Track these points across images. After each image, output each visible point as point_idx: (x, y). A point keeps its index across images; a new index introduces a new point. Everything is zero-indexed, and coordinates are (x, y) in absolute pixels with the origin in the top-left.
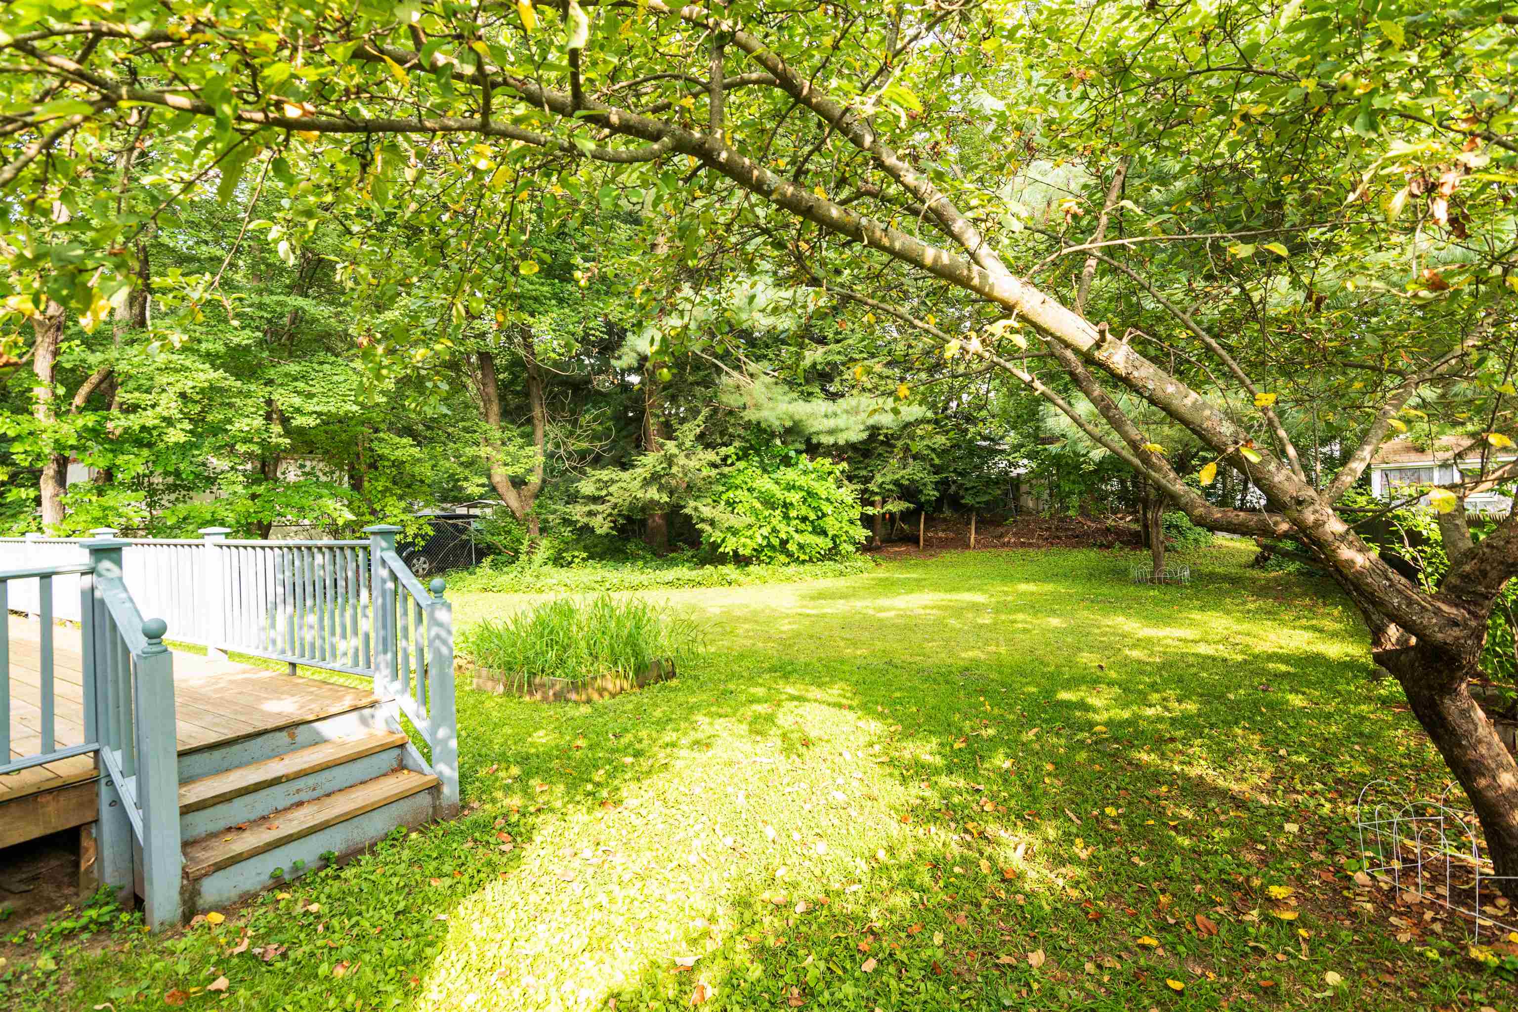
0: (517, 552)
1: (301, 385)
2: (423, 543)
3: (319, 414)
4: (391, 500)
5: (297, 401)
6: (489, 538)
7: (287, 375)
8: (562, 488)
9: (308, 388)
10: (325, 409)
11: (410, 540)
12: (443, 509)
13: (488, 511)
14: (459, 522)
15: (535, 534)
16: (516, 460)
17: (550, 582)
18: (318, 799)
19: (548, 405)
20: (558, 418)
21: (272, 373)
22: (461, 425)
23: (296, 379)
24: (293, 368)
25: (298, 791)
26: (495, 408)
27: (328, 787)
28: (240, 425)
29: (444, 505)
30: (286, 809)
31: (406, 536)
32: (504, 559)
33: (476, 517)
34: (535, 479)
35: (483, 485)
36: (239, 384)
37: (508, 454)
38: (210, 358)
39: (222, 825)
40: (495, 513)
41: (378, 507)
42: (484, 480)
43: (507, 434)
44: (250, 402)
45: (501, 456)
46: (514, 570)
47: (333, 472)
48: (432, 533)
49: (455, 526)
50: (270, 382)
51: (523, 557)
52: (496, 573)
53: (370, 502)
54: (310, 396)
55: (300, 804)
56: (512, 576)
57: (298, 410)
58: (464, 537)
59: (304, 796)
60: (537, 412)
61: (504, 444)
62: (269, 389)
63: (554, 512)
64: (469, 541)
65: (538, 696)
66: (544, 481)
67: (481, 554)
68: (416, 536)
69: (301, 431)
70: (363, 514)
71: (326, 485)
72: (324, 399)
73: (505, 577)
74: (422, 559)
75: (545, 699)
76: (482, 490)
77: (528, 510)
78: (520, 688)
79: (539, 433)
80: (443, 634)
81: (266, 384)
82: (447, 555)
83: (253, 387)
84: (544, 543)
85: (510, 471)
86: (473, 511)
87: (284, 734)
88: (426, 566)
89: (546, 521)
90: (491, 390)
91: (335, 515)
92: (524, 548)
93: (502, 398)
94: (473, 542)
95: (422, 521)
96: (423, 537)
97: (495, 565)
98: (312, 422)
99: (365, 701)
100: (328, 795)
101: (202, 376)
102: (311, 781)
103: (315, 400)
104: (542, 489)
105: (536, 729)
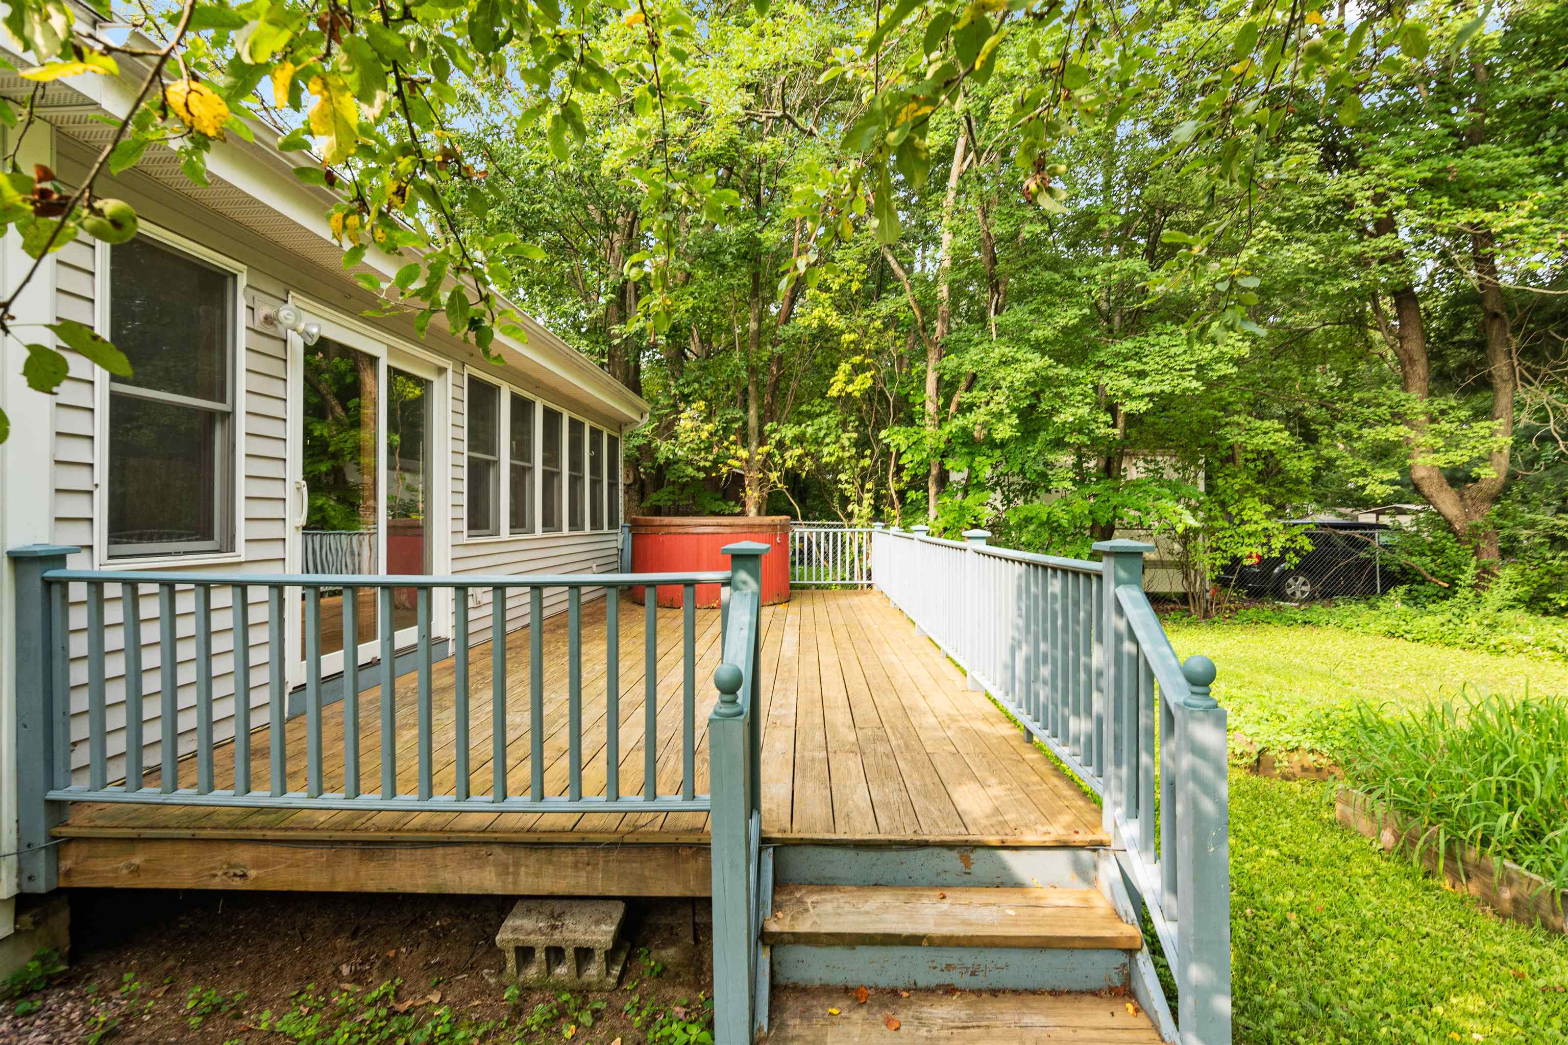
0: (1453, 582)
1: (1132, 364)
2: (1296, 560)
3: (1151, 395)
4: (1251, 502)
5: (1126, 383)
6: (1403, 559)
7: (1118, 354)
8: (1552, 488)
9: (1140, 367)
10: (1158, 389)
11: (1276, 554)
12: (1341, 515)
13: (1405, 521)
14: (1356, 534)
15: (1490, 556)
16: (1452, 442)
17: (1518, 637)
18: (978, 992)
19: (1522, 354)
20: (1544, 370)
21: (1102, 356)
22: (1356, 396)
23: (1126, 360)
24: (1127, 345)
25: (949, 967)
26: (1420, 370)
27: (994, 979)
28: (1066, 416)
29: (1343, 510)
30: (930, 991)
31: (1270, 550)
32: (1430, 591)
33: (1385, 527)
34: (1490, 474)
35: (1392, 482)
36: (1066, 371)
37: (1440, 434)
38: (1038, 347)
39: (837, 978)
40: (1418, 523)
41: (1233, 510)
42: (1394, 475)
43: (1440, 403)
44: (1078, 390)
45: (1427, 439)
46: (1445, 610)
47: (1185, 469)
48: (1310, 548)
49: (1350, 540)
50: (1101, 365)
51: (1463, 593)
52: (1414, 611)
53: (1223, 504)
54: (1142, 374)
55: (950, 990)
56: (1441, 619)
57: (1127, 394)
58: (1362, 555)
59: (955, 978)
60: (1500, 366)
61: (1433, 420)
62: (1099, 372)
63: (1532, 525)
64: (1369, 561)
65: (1474, 889)
66: (1512, 477)
67: (1391, 580)
68: (1285, 550)
69: (1132, 419)
70: (1215, 519)
71: (1170, 484)
72: (1158, 378)
73: (1428, 619)
74: (1301, 579)
75: (1489, 900)
76: (1390, 490)
77: (1478, 520)
78: (1430, 855)
79: (1504, 400)
80: (1208, 772)
81: (1096, 369)
82: (1336, 576)
83: (1082, 374)
84: (1508, 573)
85: (1441, 460)
86: (1385, 520)
87: (954, 854)
88: (1307, 588)
89: (1513, 539)
90: (1414, 346)
91: (1175, 520)
92: (1468, 576)
93: (1434, 356)
94: (1378, 563)
95: (1296, 531)
96: (1297, 553)
97: (1412, 599)
98: (1142, 406)
99: (1083, 837)
100: (995, 992)
101: (1030, 366)
102: (968, 958)
103: (1148, 379)
104: (1506, 489)
105: (1458, 987)
